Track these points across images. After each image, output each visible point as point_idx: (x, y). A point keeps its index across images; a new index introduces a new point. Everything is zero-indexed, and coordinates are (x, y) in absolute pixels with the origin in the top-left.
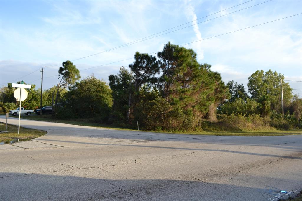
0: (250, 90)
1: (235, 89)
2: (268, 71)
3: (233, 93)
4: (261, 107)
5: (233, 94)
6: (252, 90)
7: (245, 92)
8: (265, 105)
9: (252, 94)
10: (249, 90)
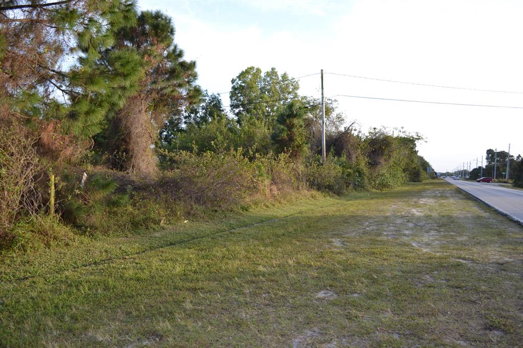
0: (233, 106)
1: (204, 104)
2: (269, 70)
3: (199, 112)
4: (284, 135)
5: (198, 115)
6: (237, 106)
7: (223, 111)
8: (295, 130)
9: (237, 114)
10: (231, 106)
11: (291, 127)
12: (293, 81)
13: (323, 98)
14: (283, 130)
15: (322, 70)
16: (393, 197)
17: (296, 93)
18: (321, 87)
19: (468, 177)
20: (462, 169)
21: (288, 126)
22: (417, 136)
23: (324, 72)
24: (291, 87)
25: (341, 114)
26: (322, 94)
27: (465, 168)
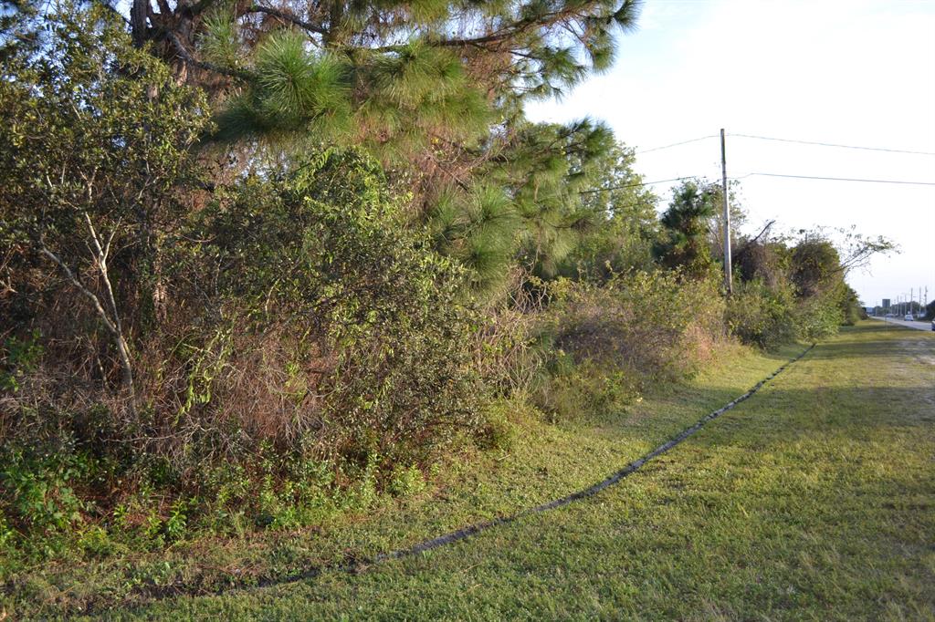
4: (681, 247)
8: (697, 238)
11: (690, 232)
12: (622, 147)
13: (725, 178)
14: (679, 238)
15: (722, 130)
16: (867, 353)
17: (628, 170)
18: (721, 161)
19: (922, 315)
20: (908, 301)
21: (684, 231)
22: (882, 242)
23: (726, 134)
24: (621, 159)
25: (738, 206)
26: (724, 172)
27: (917, 300)
